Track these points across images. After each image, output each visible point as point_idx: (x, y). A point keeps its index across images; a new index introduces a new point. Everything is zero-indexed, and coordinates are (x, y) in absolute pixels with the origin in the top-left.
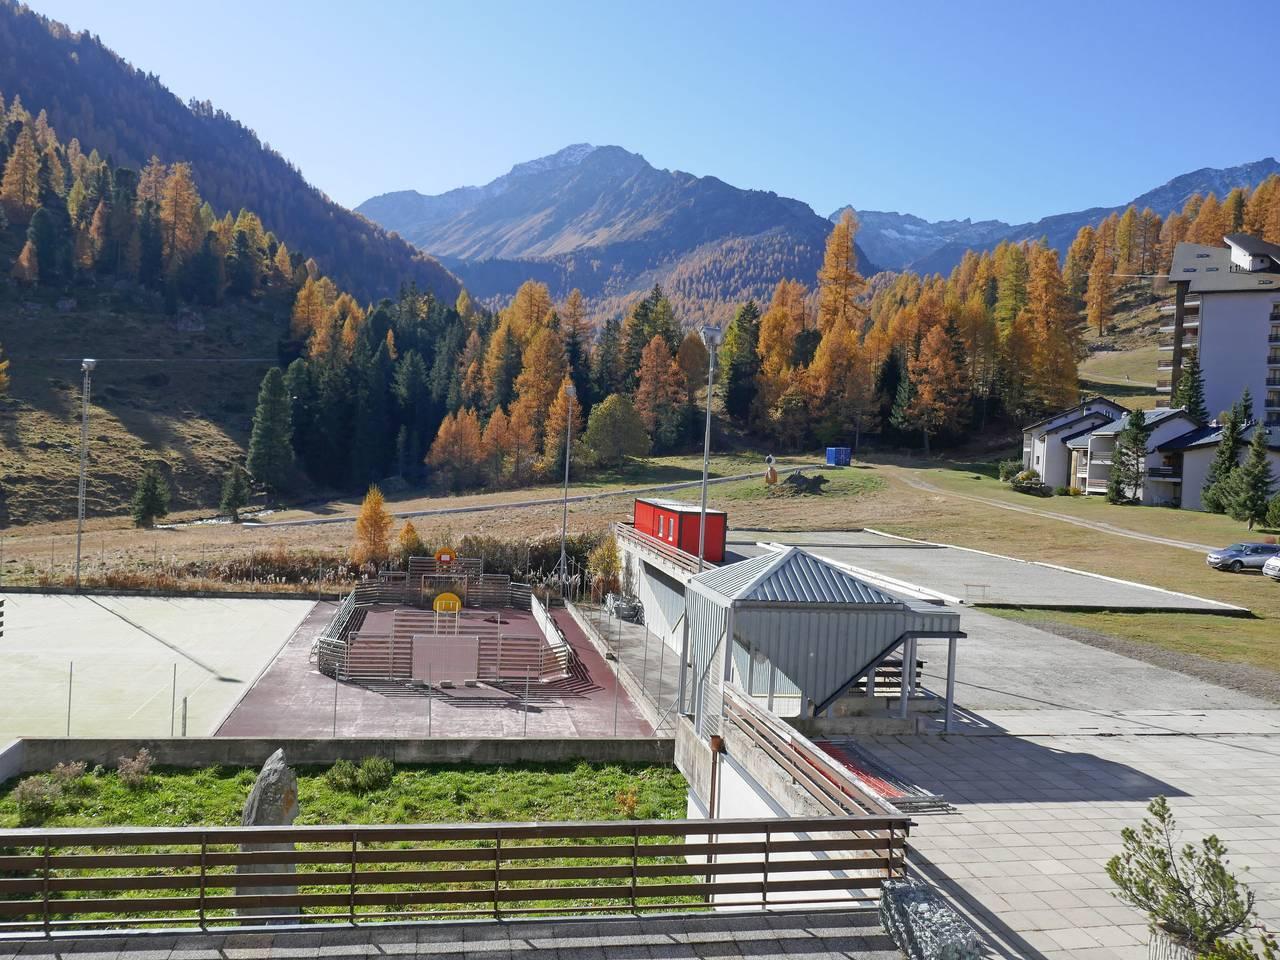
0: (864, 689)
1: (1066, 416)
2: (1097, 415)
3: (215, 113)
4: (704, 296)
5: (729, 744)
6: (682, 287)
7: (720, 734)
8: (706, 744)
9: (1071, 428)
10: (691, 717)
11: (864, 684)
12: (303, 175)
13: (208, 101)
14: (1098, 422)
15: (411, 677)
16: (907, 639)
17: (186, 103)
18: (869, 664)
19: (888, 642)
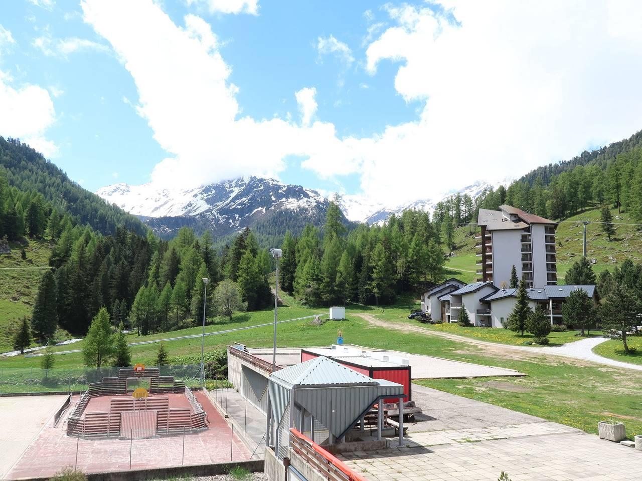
0: (359, 427)
1: (439, 287)
2: (452, 286)
3: (22, 144)
4: (269, 234)
5: (292, 461)
6: (259, 230)
7: (289, 456)
8: (281, 462)
9: (441, 292)
10: (273, 449)
11: (359, 424)
12: (67, 176)
13: (18, 139)
14: (452, 290)
15: (119, 435)
16: (379, 399)
17: (6, 139)
18: (362, 414)
19: (370, 402)
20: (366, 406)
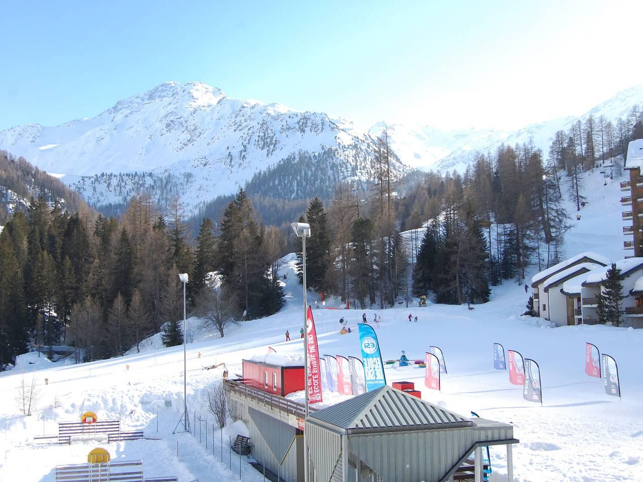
16: (476, 448)
18: (450, 471)
19: (462, 452)
20: (456, 458)
